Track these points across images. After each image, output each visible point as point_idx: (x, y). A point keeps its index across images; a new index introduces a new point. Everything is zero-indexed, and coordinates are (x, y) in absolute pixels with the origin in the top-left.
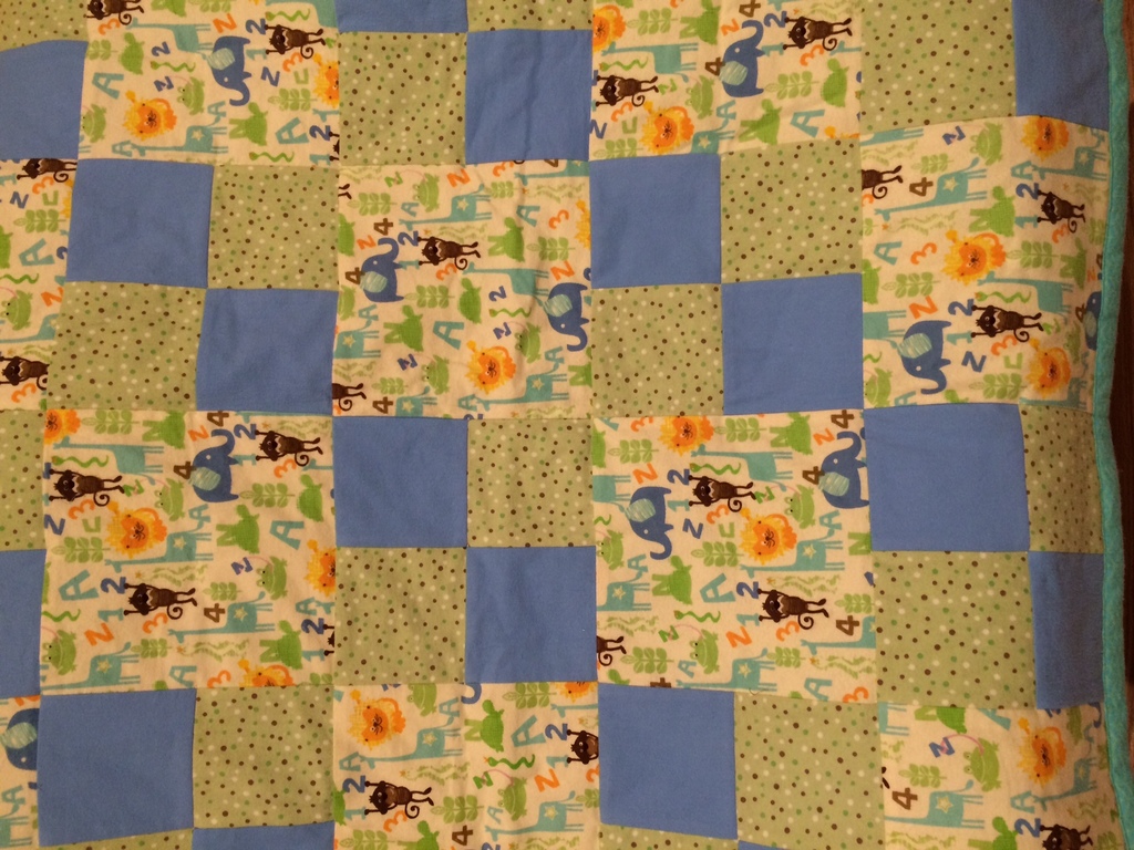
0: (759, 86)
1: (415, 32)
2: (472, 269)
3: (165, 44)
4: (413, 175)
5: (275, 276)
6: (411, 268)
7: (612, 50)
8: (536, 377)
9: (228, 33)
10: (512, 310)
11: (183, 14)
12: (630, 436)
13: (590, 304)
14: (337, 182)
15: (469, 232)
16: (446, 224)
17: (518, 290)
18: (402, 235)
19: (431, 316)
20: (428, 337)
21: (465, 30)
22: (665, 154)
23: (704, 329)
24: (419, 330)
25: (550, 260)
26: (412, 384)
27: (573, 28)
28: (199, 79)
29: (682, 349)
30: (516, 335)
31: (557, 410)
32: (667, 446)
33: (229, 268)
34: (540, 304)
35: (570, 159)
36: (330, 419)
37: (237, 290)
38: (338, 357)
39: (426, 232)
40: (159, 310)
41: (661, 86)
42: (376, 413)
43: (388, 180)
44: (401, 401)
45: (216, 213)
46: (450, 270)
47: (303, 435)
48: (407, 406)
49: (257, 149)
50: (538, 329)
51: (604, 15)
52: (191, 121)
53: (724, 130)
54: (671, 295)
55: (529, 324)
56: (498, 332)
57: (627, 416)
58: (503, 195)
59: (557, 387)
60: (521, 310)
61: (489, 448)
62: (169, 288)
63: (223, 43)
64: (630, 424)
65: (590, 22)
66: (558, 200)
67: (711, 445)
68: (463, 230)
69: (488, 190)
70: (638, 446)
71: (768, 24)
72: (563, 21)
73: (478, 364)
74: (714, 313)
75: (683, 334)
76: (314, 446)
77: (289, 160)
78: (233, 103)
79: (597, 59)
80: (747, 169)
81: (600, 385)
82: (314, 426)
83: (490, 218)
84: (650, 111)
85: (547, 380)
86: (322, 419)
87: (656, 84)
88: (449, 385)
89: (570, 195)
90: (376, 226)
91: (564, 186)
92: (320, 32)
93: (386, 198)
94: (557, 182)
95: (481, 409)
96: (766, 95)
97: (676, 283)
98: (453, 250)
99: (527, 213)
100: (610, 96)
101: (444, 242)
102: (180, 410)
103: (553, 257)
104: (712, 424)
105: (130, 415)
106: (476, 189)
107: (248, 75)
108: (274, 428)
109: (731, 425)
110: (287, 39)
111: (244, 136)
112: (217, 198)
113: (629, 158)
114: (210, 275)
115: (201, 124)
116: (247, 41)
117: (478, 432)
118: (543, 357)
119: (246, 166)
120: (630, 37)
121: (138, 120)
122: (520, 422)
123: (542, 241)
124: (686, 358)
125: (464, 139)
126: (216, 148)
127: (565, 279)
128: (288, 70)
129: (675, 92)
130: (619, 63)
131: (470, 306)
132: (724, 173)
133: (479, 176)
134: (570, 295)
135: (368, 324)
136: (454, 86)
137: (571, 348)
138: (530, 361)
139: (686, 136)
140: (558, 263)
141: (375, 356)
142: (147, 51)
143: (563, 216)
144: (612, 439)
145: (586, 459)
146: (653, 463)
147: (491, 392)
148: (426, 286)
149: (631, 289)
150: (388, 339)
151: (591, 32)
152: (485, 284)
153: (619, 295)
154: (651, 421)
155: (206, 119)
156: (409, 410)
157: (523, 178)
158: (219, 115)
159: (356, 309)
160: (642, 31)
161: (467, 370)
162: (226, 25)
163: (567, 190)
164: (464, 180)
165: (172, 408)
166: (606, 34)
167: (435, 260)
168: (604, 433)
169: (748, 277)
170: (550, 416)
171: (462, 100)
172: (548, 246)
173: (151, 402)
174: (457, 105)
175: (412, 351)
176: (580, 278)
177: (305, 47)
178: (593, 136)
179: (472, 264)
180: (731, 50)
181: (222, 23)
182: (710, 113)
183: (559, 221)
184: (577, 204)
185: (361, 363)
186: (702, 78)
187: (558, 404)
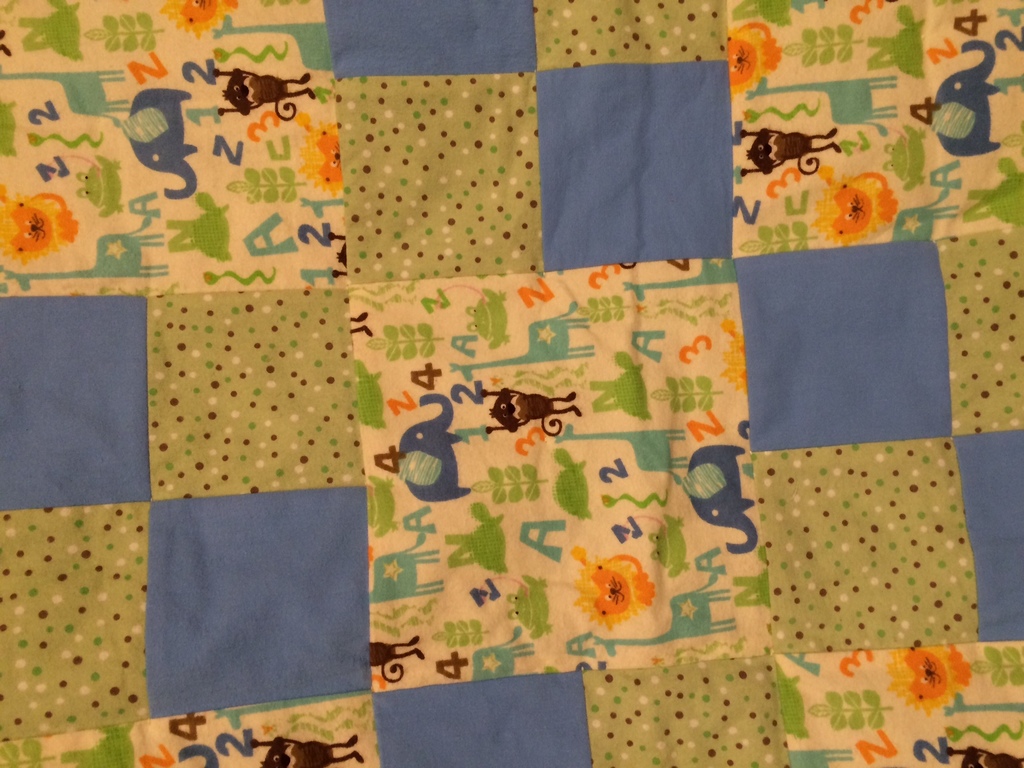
0: (993, 138)
1: (457, 74)
2: (570, 435)
3: (49, 105)
4: (464, 293)
5: (262, 472)
6: (476, 439)
7: (762, 89)
8: (685, 597)
9: (153, 83)
10: (641, 497)
11: (77, 56)
12: (843, 685)
13: (752, 477)
14: (348, 310)
15: (560, 377)
16: (523, 367)
17: (647, 465)
18: (457, 390)
19: (514, 515)
20: (513, 549)
21: (532, 67)
22: (853, 243)
23: (936, 509)
24: (500, 540)
25: (685, 411)
26: (495, 626)
27: (698, 58)
28: (111, 158)
29: (903, 541)
30: (651, 537)
31: (720, 646)
32: (903, 700)
33: (186, 464)
34: (678, 481)
35: (706, 257)
36: (368, 697)
37: (200, 499)
38: (377, 601)
39: (495, 381)
40: (73, 549)
41: (844, 142)
42: (441, 679)
43: (426, 302)
44: (479, 656)
45: (156, 375)
46: (535, 437)
47: (329, 734)
48: (491, 664)
49: (215, 266)
50: (679, 522)
51: (747, 37)
52: (104, 227)
53: (942, 205)
54: (880, 458)
55: (667, 517)
56: (619, 532)
57: (829, 649)
58: (607, 318)
59: (718, 611)
60: (654, 497)
61: (622, 716)
62: (87, 510)
63: (145, 100)
64: (838, 662)
65: (722, 48)
66: (693, 320)
67: (972, 694)
68: (550, 375)
69: (583, 310)
70: (859, 702)
71: (1002, 46)
72: (684, 49)
73: (592, 584)
74: (950, 486)
75: (903, 517)
76: (349, 751)
77: (268, 281)
78: (171, 194)
79: (739, 105)
80: (983, 262)
81: (781, 605)
82: (345, 715)
83: (592, 355)
84: (829, 181)
85: (701, 600)
86: (356, 701)
87: (836, 140)
88: (551, 620)
89: (711, 312)
90: (415, 376)
91: (702, 299)
92: (306, 78)
93: (426, 330)
94: (690, 293)
95: (602, 653)
96: (1004, 152)
97: (886, 439)
98: (539, 407)
99: (646, 342)
100: (762, 160)
101: (523, 397)
102: (122, 723)
103: (688, 406)
104: (967, 658)
105: (38, 748)
106: (565, 309)
107: (192, 149)
108: (282, 731)
109: (995, 656)
110: (251, 91)
111: (192, 246)
112: (156, 350)
113: (796, 253)
114: (154, 480)
115: (121, 231)
116: (186, 96)
117: (601, 691)
118: (693, 565)
119: (201, 295)
120: (789, 70)
121: (14, 229)
122: (666, 670)
123: (672, 383)
124: (913, 554)
125: (540, 234)
126: (148, 268)
127: (712, 440)
128: (256, 139)
129: (867, 152)
130: (774, 110)
131: (572, 493)
132: (946, 269)
133: (567, 289)
134: (719, 464)
135: (421, 540)
136: (519, 153)
137: (734, 549)
138: (675, 573)
139: (886, 217)
140: (697, 415)
141: (435, 591)
142: (21, 117)
143: (702, 345)
144: (812, 689)
145: (775, 723)
146: (887, 729)
147: (616, 627)
148: (502, 467)
149: (815, 451)
150: (454, 562)
151: (725, 64)
152: (592, 456)
153: (797, 460)
154: (870, 658)
155: (128, 222)
156: (493, 670)
157: (637, 290)
158: (149, 216)
159: (398, 517)
160: (809, 61)
161: (577, 595)
162: (151, 71)
163: (706, 306)
164: (546, 296)
165: (109, 721)
166: (751, 67)
167: (511, 425)
168: (797, 679)
169: (995, 426)
170: (710, 657)
171: (535, 175)
172: (681, 391)
173: (72, 719)
174: (529, 183)
175: (491, 574)
176: (732, 437)
177: (282, 103)
178: (738, 221)
179: (570, 427)
180: (947, 86)
181: (144, 68)
182: (921, 180)
183: (696, 351)
184: (723, 326)
185: (413, 603)
186: (908, 128)
187: (720, 637)
